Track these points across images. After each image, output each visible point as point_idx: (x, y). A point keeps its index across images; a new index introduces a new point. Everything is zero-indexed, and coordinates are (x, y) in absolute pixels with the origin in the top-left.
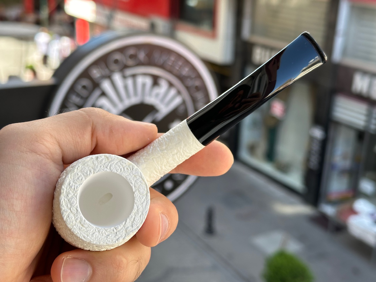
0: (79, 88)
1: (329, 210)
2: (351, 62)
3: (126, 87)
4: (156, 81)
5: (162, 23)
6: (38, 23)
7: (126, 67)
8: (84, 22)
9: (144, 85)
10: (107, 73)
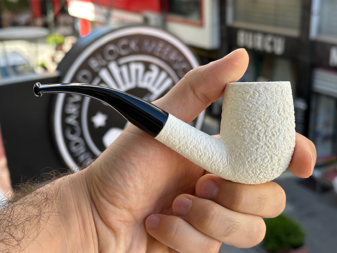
0: (80, 78)
1: (316, 173)
3: (121, 74)
4: (147, 67)
5: (153, 17)
6: (46, 25)
7: (120, 56)
9: (137, 71)
10: (104, 63)
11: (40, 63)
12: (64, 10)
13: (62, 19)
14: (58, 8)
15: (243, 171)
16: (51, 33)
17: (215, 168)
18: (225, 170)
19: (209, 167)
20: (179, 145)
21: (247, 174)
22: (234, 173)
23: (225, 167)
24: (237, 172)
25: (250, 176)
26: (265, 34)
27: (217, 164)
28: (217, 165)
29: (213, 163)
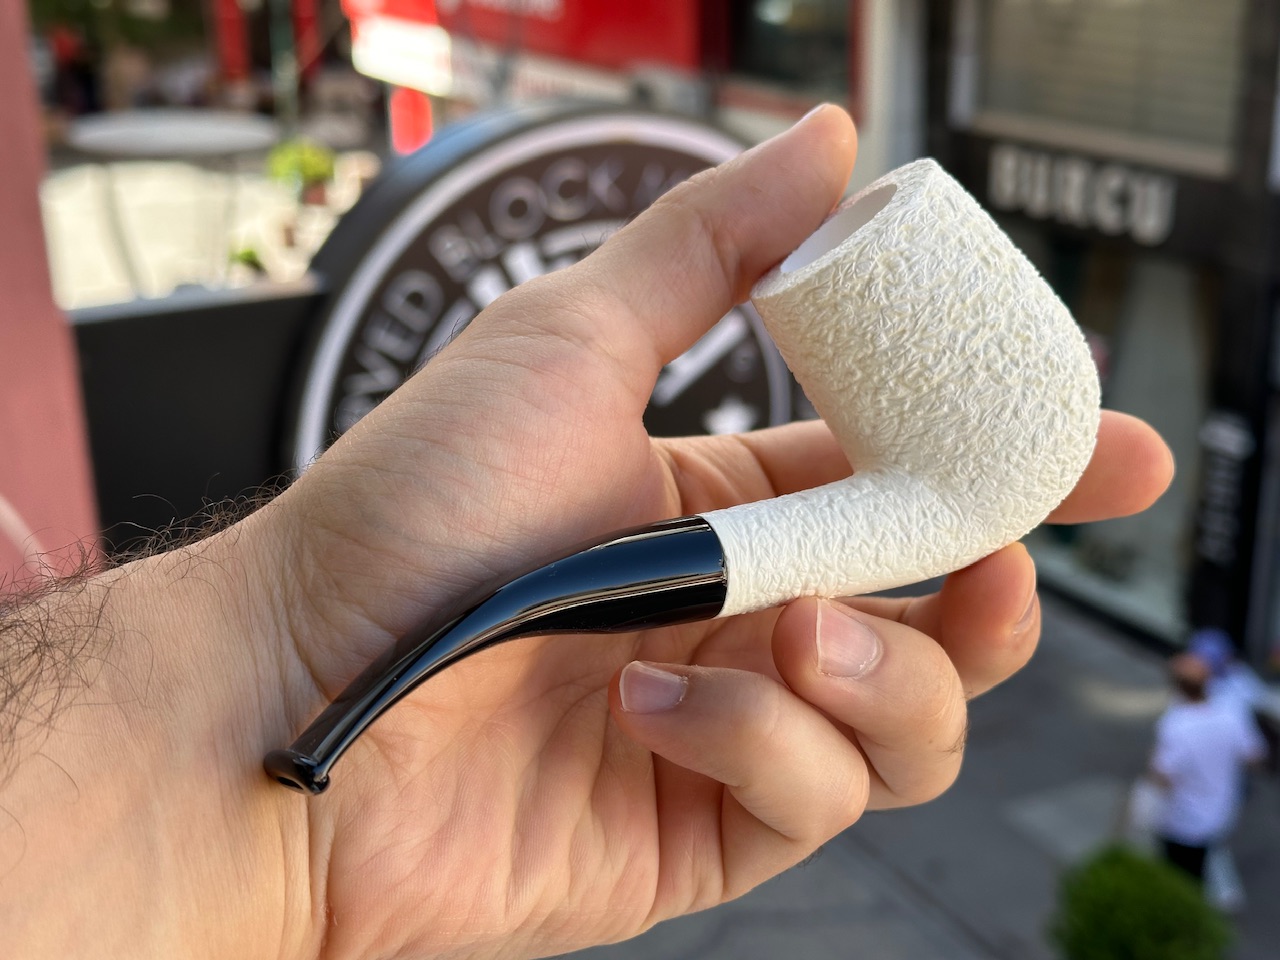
0: (397, 303)
5: (669, 82)
6: (266, 108)
7: (551, 225)
8: (414, 97)
10: (490, 248)
11: (241, 248)
12: (335, 54)
13: (329, 86)
14: (313, 45)
15: (1016, 501)
16: (284, 140)
17: (934, 558)
18: (963, 542)
19: (916, 569)
20: (801, 580)
21: (1032, 501)
22: (992, 529)
23: (957, 532)
24: (1002, 520)
25: (1040, 500)
26: (1098, 163)
27: (935, 542)
28: (934, 548)
29: (919, 548)
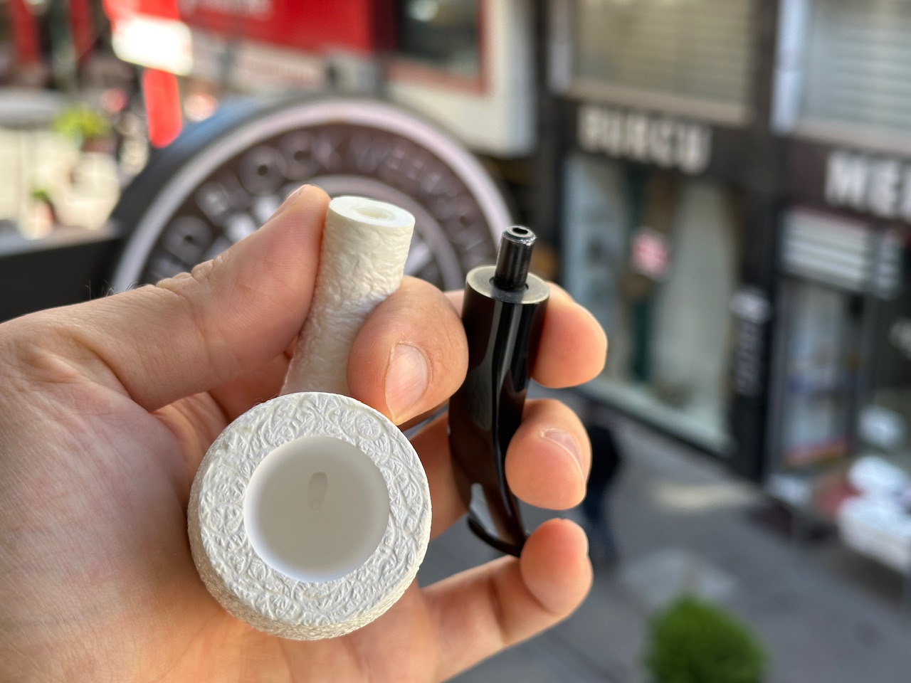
0: (177, 241)
1: (792, 490)
2: (819, 128)
5: (354, 65)
7: (286, 182)
8: (164, 78)
12: (102, 43)
